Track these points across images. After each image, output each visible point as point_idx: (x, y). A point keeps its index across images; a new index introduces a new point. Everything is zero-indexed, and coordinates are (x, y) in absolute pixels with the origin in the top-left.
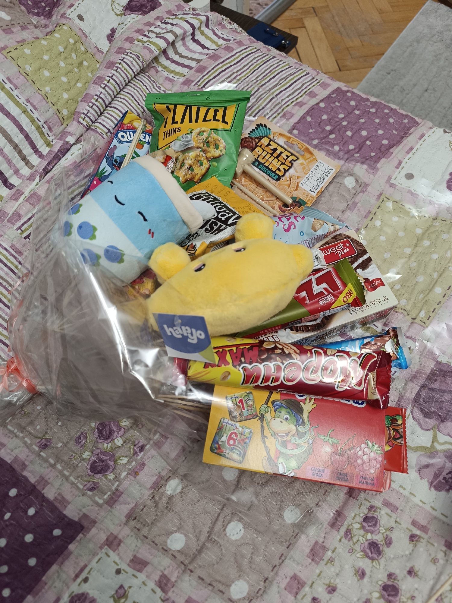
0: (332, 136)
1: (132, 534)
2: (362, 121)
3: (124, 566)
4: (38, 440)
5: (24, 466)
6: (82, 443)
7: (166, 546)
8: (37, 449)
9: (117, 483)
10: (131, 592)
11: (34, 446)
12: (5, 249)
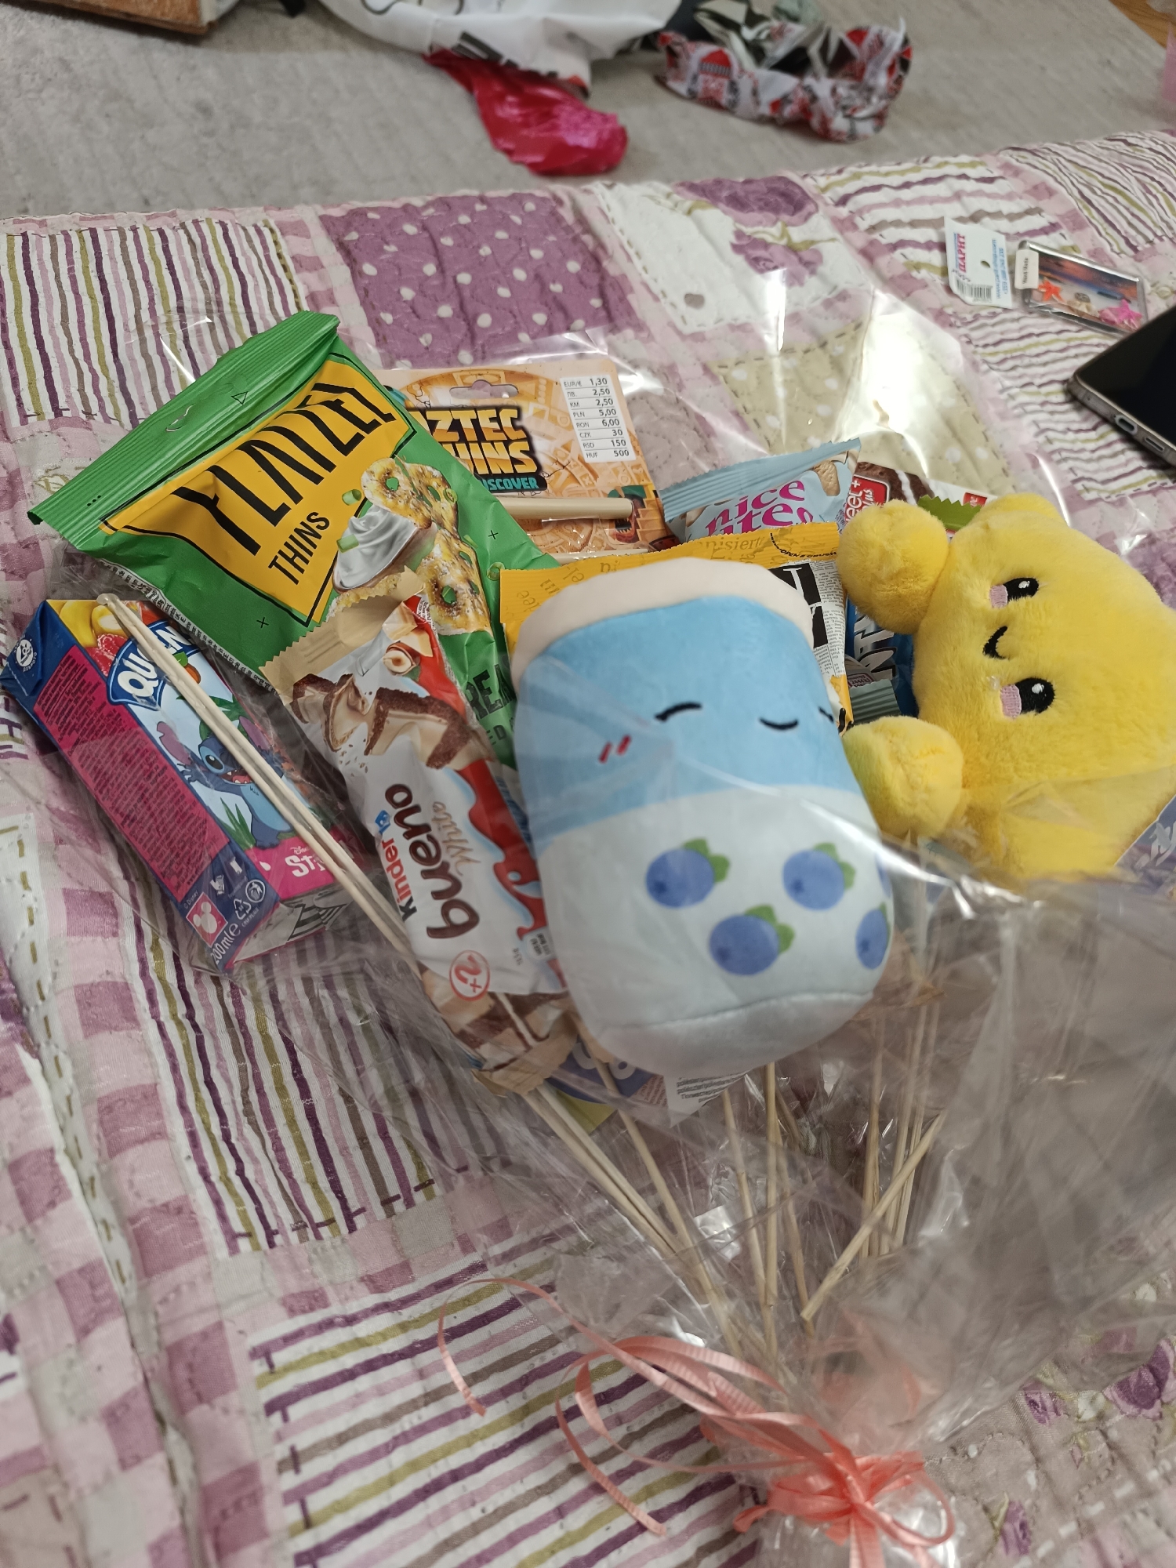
2: (483, 251)
4: (1001, 1549)
6: (1048, 1403)
8: (1025, 1561)
12: (289, 1339)
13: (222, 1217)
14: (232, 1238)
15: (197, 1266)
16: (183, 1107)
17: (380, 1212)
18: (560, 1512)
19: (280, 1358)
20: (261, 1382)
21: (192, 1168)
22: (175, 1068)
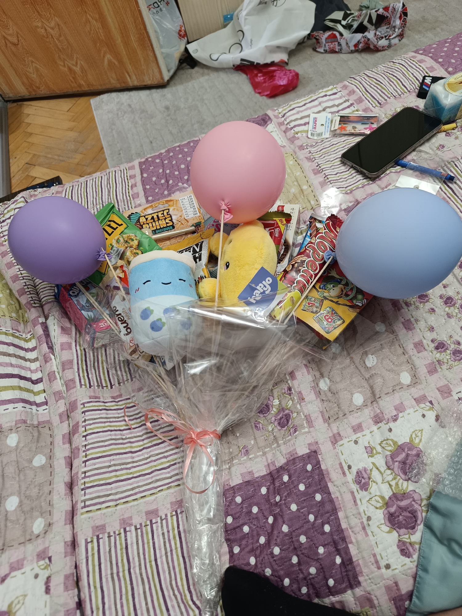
0: (171, 182)
1: (338, 423)
2: (174, 162)
3: (354, 437)
4: (240, 455)
5: (251, 473)
6: (261, 427)
7: (357, 406)
8: (245, 458)
9: (301, 413)
10: (372, 444)
11: (242, 459)
12: (88, 402)
13: (80, 382)
14: (81, 385)
15: (74, 390)
16: (78, 363)
17: (117, 385)
18: (143, 440)
19: (86, 405)
20: (82, 408)
21: (77, 374)
22: (77, 357)
